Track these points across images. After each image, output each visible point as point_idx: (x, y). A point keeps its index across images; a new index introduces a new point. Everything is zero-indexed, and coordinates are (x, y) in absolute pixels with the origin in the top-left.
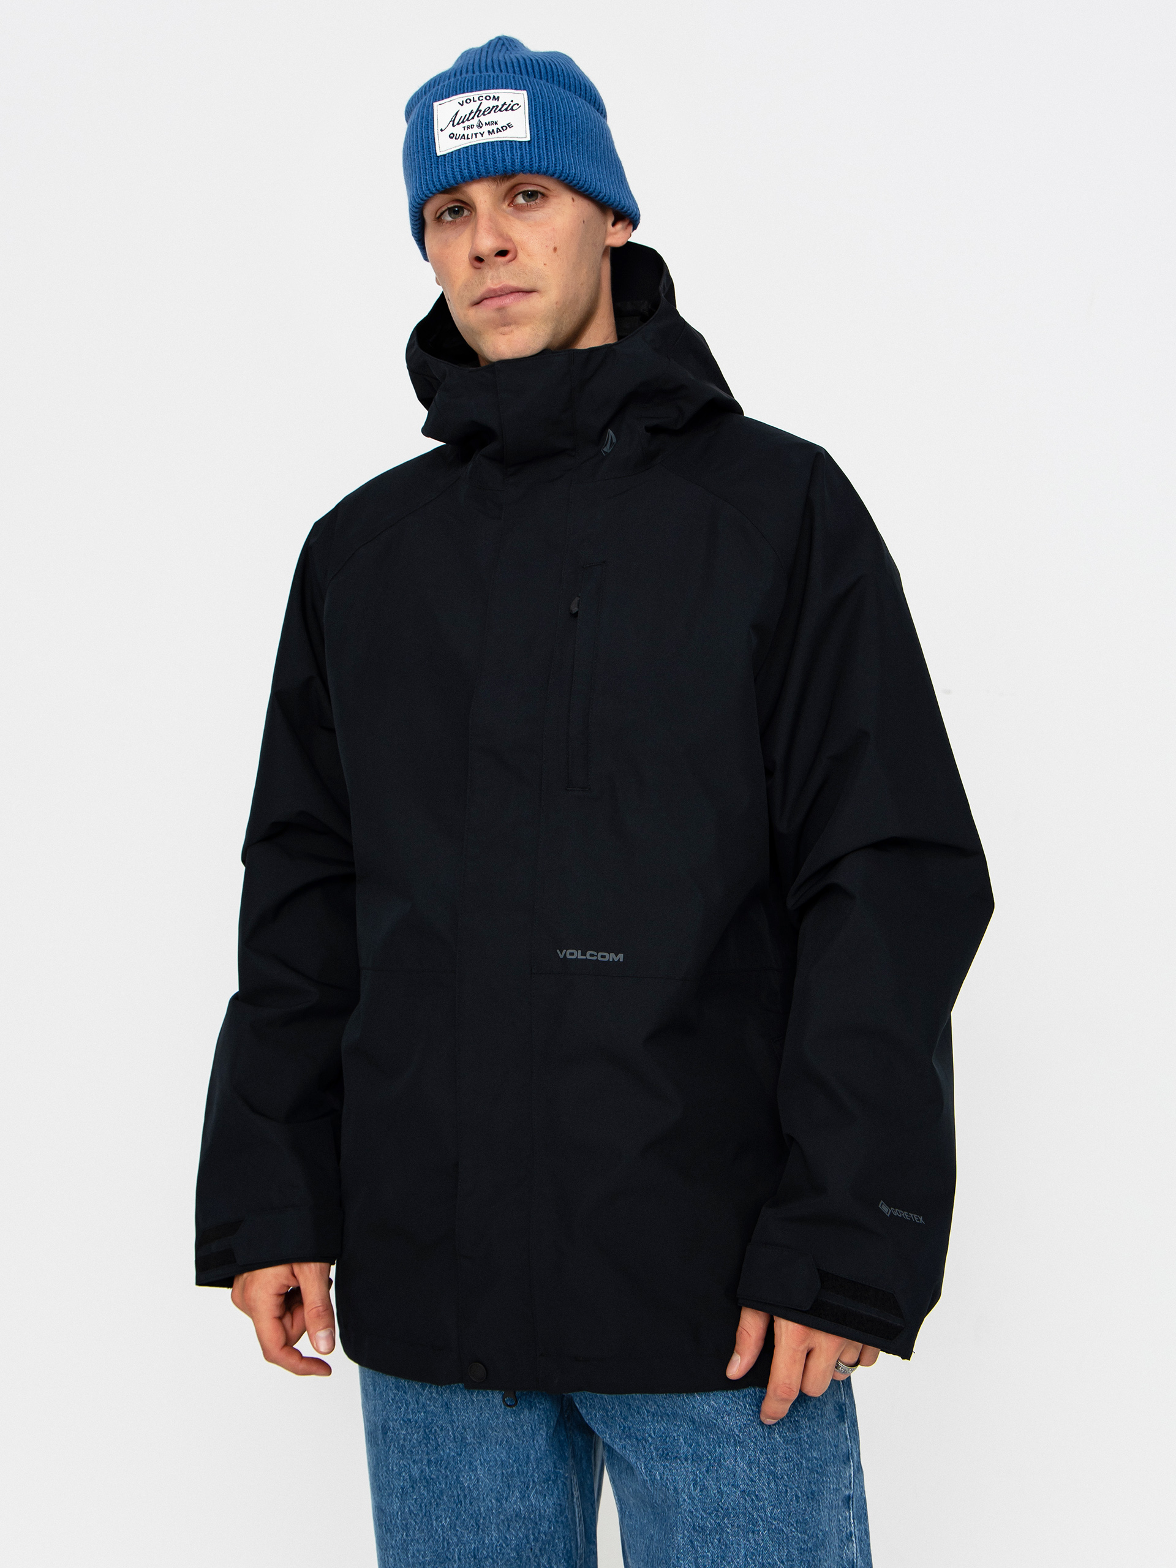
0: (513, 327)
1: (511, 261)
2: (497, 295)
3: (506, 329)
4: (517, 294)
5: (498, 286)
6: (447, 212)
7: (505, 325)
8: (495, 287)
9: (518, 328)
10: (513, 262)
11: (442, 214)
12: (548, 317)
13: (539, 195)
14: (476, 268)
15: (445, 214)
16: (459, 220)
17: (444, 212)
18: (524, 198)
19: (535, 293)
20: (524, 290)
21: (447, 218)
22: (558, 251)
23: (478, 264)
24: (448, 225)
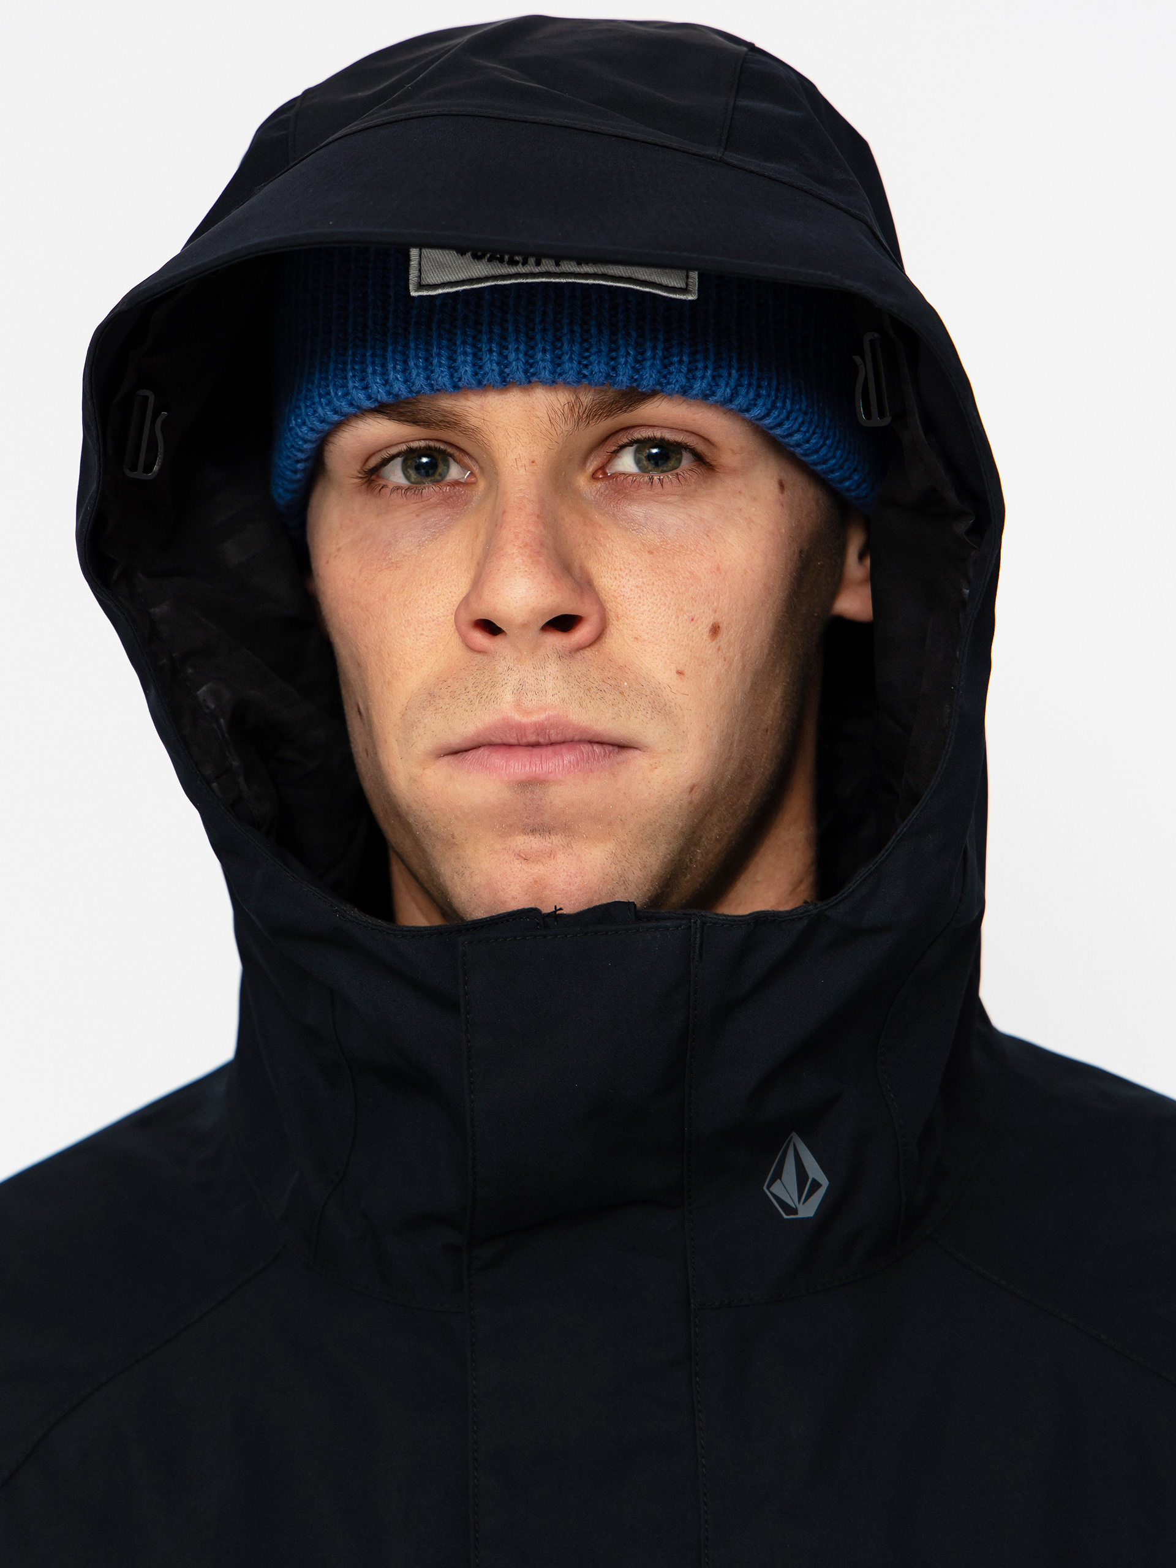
0: (556, 840)
1: (580, 648)
2: (524, 741)
3: (534, 843)
4: (585, 748)
5: (534, 718)
6: (399, 460)
7: (533, 831)
8: (525, 720)
9: (569, 845)
10: (588, 653)
11: (386, 462)
12: (663, 825)
13: (686, 461)
14: (471, 648)
15: (389, 467)
16: (430, 490)
17: (393, 457)
18: (638, 462)
19: (637, 753)
20: (606, 739)
21: (396, 475)
22: (723, 638)
23: (479, 638)
24: (397, 498)
